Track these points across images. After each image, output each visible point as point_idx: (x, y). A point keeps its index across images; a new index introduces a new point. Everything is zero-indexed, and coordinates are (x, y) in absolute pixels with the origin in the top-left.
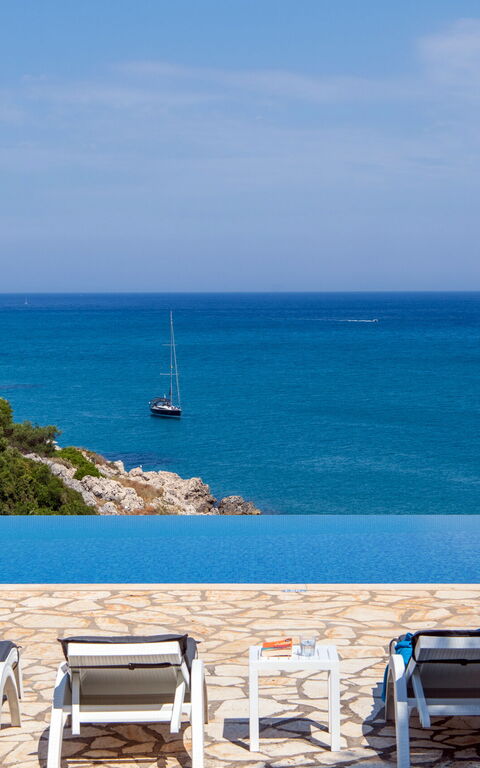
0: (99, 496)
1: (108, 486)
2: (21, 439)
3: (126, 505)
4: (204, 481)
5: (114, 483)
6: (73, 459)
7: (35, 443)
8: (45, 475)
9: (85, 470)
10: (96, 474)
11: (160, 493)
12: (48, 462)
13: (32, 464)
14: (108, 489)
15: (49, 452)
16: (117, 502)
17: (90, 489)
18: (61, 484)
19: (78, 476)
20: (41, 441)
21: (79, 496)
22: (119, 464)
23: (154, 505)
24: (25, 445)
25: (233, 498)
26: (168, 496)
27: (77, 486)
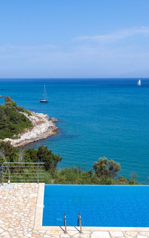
0: (32, 119)
1: (33, 117)
2: (19, 109)
3: (37, 120)
4: (48, 115)
5: (34, 117)
6: (27, 113)
7: (21, 110)
8: (23, 116)
9: (30, 115)
10: (31, 115)
11: (42, 118)
12: (23, 113)
13: (21, 114)
14: (33, 118)
15: (23, 111)
16: (35, 120)
18: (26, 117)
19: (28, 116)
20: (22, 109)
21: (29, 119)
22: (34, 112)
23: (41, 120)
24: (19, 110)
25: (53, 118)
26: (43, 119)
27: (28, 117)
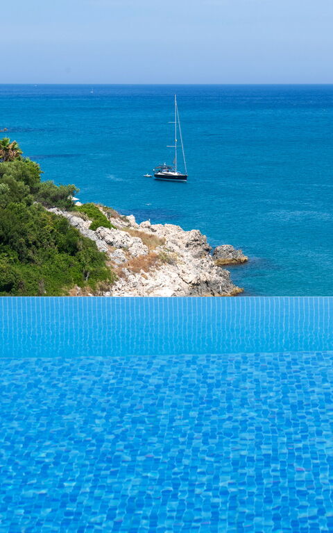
0: (110, 244)
1: (118, 236)
2: (45, 195)
3: (133, 250)
5: (123, 233)
6: (90, 213)
7: (61, 200)
8: (64, 225)
9: (100, 222)
10: (109, 226)
11: (162, 242)
12: (67, 215)
13: (54, 217)
14: (118, 238)
15: (70, 207)
16: (126, 249)
17: (103, 238)
18: (77, 234)
19: (93, 227)
20: (62, 197)
21: (93, 244)
22: (131, 218)
23: (156, 252)
24: (48, 200)
25: (225, 247)
26: (170, 244)
27: (92, 235)
